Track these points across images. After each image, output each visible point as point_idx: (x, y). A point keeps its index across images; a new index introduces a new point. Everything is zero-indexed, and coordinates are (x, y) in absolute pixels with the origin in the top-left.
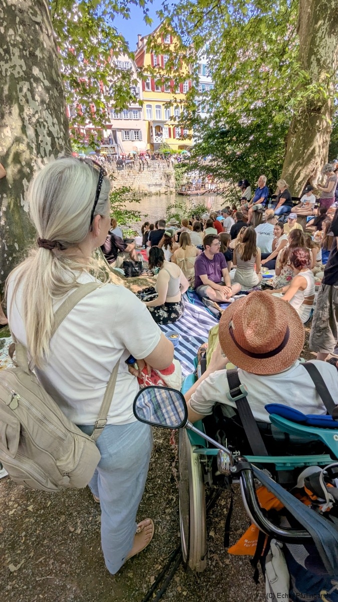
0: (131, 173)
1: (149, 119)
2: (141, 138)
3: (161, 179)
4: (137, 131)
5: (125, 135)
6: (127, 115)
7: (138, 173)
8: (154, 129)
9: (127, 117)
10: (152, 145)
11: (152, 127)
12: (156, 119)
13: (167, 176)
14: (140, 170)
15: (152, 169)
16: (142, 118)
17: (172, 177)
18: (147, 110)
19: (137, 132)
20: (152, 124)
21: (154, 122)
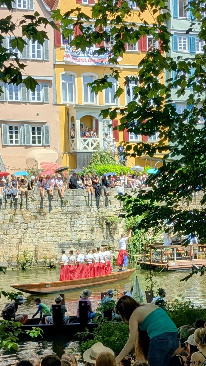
0: (19, 217)
1: (68, 102)
2: (47, 142)
3: (92, 230)
4: (39, 126)
5: (9, 135)
6: (16, 94)
7: (36, 218)
8: (78, 123)
9: (17, 98)
10: (74, 156)
11: (73, 118)
12: (84, 103)
13: (108, 224)
14: (40, 211)
15: (71, 209)
16: (51, 100)
17: (119, 226)
18: (64, 85)
19: (39, 129)
20: (73, 113)
21: (78, 108)
